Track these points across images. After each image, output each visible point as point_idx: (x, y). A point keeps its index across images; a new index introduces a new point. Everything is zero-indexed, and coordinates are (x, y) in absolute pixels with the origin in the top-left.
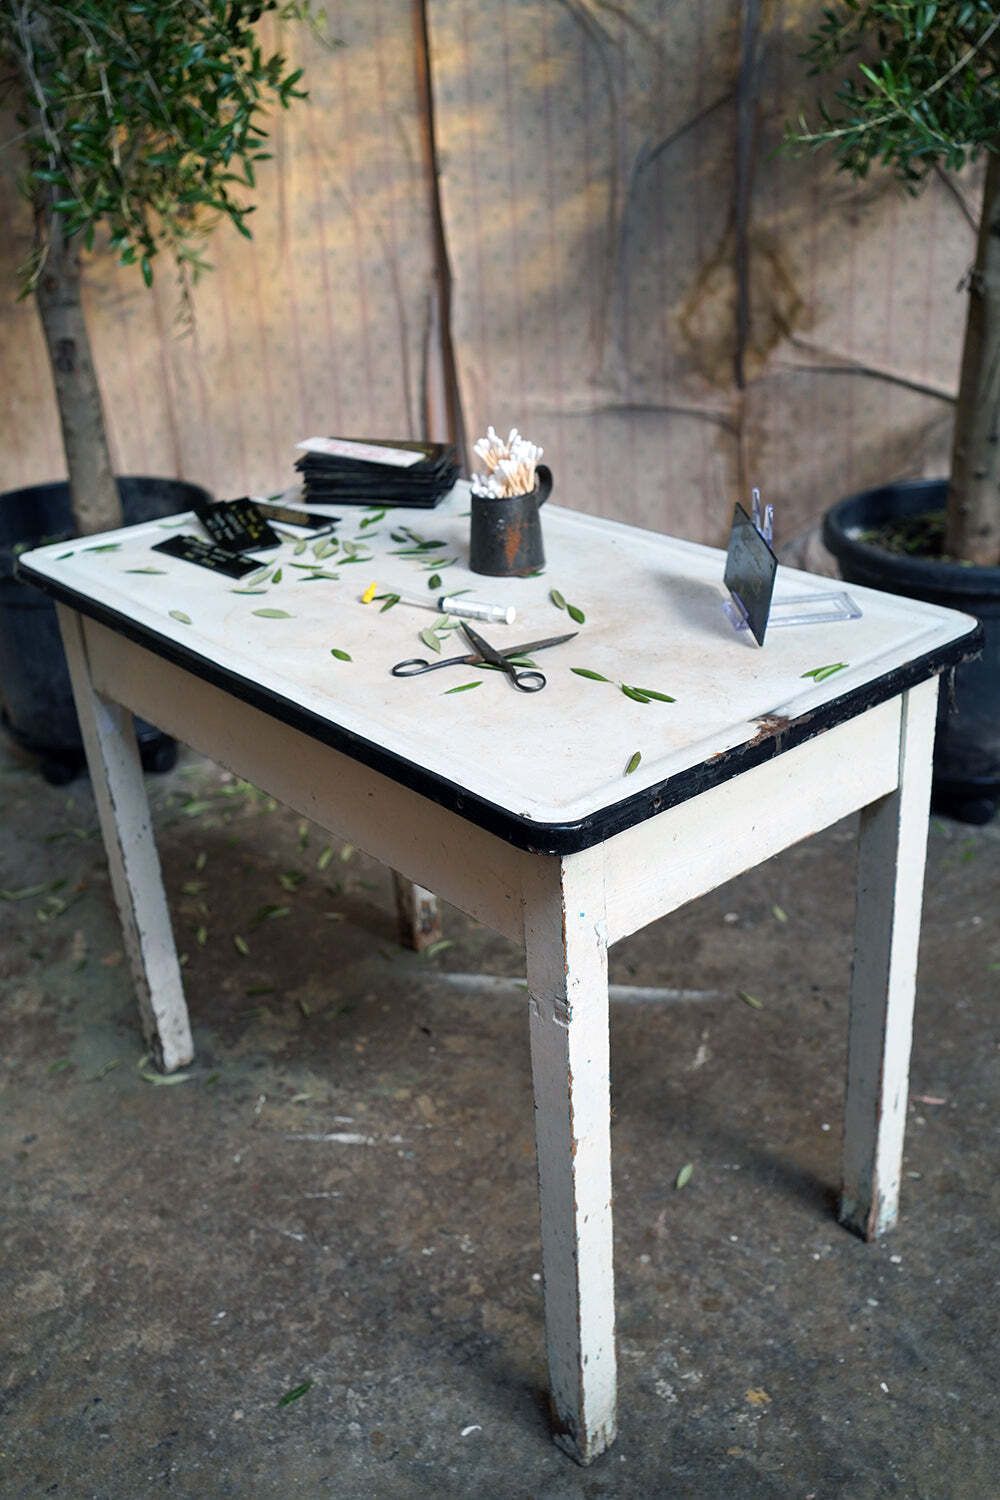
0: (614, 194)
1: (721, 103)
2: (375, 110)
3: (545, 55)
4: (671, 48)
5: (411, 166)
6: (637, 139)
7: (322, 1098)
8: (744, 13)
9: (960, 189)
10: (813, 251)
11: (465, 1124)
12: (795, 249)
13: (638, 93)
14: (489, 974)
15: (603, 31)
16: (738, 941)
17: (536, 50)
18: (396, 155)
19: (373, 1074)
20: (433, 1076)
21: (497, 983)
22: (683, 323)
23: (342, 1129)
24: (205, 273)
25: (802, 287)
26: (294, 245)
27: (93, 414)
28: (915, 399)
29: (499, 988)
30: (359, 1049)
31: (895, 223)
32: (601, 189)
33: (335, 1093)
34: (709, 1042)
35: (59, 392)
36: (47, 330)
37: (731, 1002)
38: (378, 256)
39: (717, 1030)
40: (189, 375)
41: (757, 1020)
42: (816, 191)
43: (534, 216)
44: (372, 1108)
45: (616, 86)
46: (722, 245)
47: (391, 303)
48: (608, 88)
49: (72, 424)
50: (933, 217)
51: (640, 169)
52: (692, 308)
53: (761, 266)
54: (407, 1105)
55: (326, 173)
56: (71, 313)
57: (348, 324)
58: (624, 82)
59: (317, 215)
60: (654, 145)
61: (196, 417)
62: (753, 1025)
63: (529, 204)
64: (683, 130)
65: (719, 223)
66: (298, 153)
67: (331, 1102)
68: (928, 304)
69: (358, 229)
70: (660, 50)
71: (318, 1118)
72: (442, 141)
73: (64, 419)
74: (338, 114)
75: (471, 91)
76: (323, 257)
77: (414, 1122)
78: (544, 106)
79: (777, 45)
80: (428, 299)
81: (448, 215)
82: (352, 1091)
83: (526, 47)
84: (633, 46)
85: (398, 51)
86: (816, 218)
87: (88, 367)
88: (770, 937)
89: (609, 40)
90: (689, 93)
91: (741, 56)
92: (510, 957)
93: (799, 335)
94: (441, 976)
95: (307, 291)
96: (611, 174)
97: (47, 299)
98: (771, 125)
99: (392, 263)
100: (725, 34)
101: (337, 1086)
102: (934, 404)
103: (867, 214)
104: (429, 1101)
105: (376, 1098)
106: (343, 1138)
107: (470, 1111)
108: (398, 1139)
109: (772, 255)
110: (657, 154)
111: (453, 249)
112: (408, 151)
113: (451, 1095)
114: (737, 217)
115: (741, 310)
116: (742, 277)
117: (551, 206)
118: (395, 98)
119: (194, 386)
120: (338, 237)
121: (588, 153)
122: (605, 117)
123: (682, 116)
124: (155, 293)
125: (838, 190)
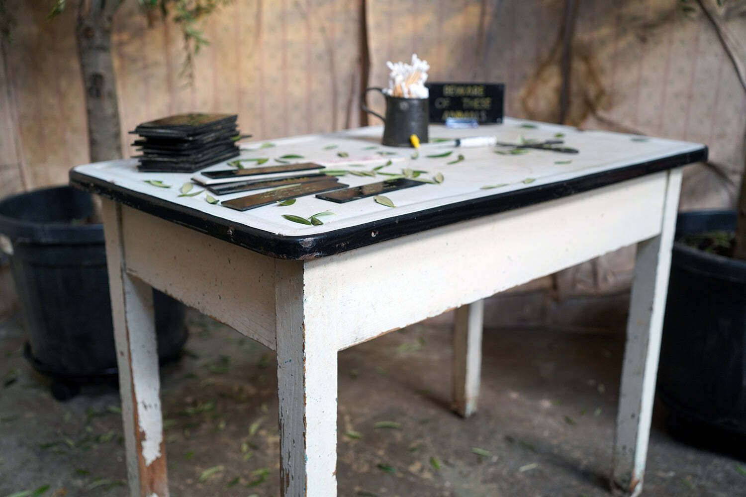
0: (483, 14)
9: (717, 21)
10: (616, 58)
12: (603, 57)
22: (524, 102)
24: (204, 48)
25: (605, 82)
26: (266, 36)
27: (113, 130)
31: (671, 42)
32: (475, 10)
35: (89, 112)
36: (83, 66)
38: (320, 46)
42: (619, 18)
43: (429, 25)
46: (553, 52)
47: (328, 78)
49: (97, 136)
50: (697, 39)
52: (531, 92)
53: (579, 66)
56: (102, 56)
57: (298, 91)
59: (283, 18)
63: (427, 18)
65: (552, 37)
68: (690, 97)
69: (309, 28)
73: (91, 132)
76: (285, 45)
80: (353, 78)
81: (371, 21)
86: (618, 36)
87: (112, 96)
93: (601, 113)
95: (271, 68)
96: (482, 1)
97: (85, 43)
99: (331, 52)
103: (653, 35)
109: (587, 58)
111: (374, 43)
114: (565, 33)
115: (564, 95)
116: (566, 73)
117: (440, 20)
120: (296, 34)
124: (169, 64)
125: (634, 19)
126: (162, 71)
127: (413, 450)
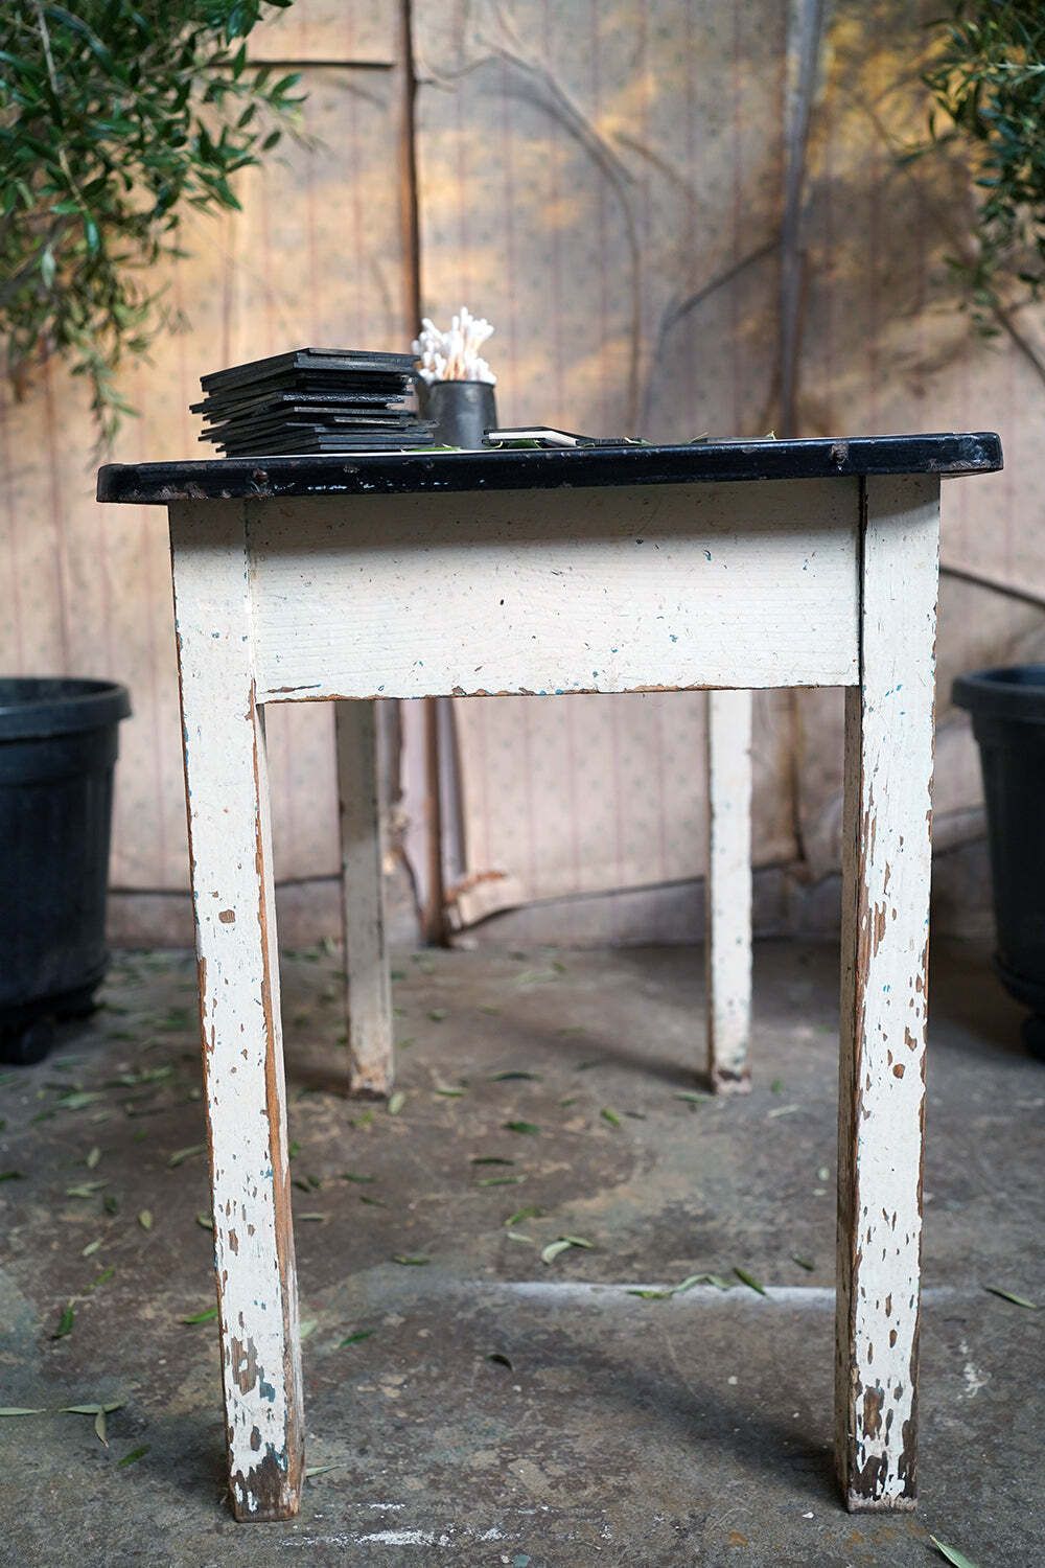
0: (636, 355)
1: (762, 253)
2: (348, 254)
3: (555, 196)
4: (703, 193)
5: (389, 318)
6: (664, 291)
7: (341, 1473)
8: (788, 155)
11: (609, 1501)
12: (851, 423)
13: (664, 239)
14: (580, 1280)
15: (623, 170)
16: (949, 1224)
17: (546, 189)
18: (372, 306)
19: (424, 1431)
20: (532, 1428)
21: (594, 1290)
23: (384, 1523)
28: (998, 603)
29: (601, 1297)
30: (391, 1394)
31: (966, 394)
32: (621, 349)
33: (362, 1464)
34: (975, 1357)
37: (981, 1302)
39: (980, 1340)
40: (90, 572)
41: (1035, 1325)
42: (874, 356)
43: (539, 378)
44: (434, 1485)
45: (639, 232)
46: (764, 418)
48: (629, 233)
50: (1010, 388)
51: (666, 327)
54: (495, 1478)
55: (283, 325)
58: (648, 227)
60: (685, 298)
61: (95, 628)
62: (1032, 1332)
63: (535, 365)
64: (717, 284)
65: (761, 392)
66: (250, 303)
67: (357, 1478)
70: (690, 194)
71: (337, 1506)
72: (429, 289)
74: (302, 258)
75: (466, 234)
77: (516, 1504)
78: (553, 251)
79: (826, 192)
82: (393, 1458)
83: (533, 186)
84: (659, 188)
85: (380, 187)
86: (875, 387)
88: (995, 1219)
89: (630, 180)
90: (725, 241)
91: (784, 202)
92: (607, 1258)
94: (504, 1286)
96: (634, 332)
98: (821, 281)
100: (765, 178)
101: (363, 1452)
102: (1022, 610)
103: (936, 384)
104: (533, 1467)
105: (437, 1469)
106: (390, 1537)
107: (612, 1481)
108: (493, 1533)
109: (824, 428)
110: (688, 308)
112: (386, 300)
113: (570, 1457)
114: (784, 383)
117: (559, 369)
118: (372, 240)
119: (96, 587)
121: (605, 307)
122: (626, 267)
123: (717, 267)
124: (54, 469)
125: (900, 357)
126: (42, 482)
127: (568, 1103)
